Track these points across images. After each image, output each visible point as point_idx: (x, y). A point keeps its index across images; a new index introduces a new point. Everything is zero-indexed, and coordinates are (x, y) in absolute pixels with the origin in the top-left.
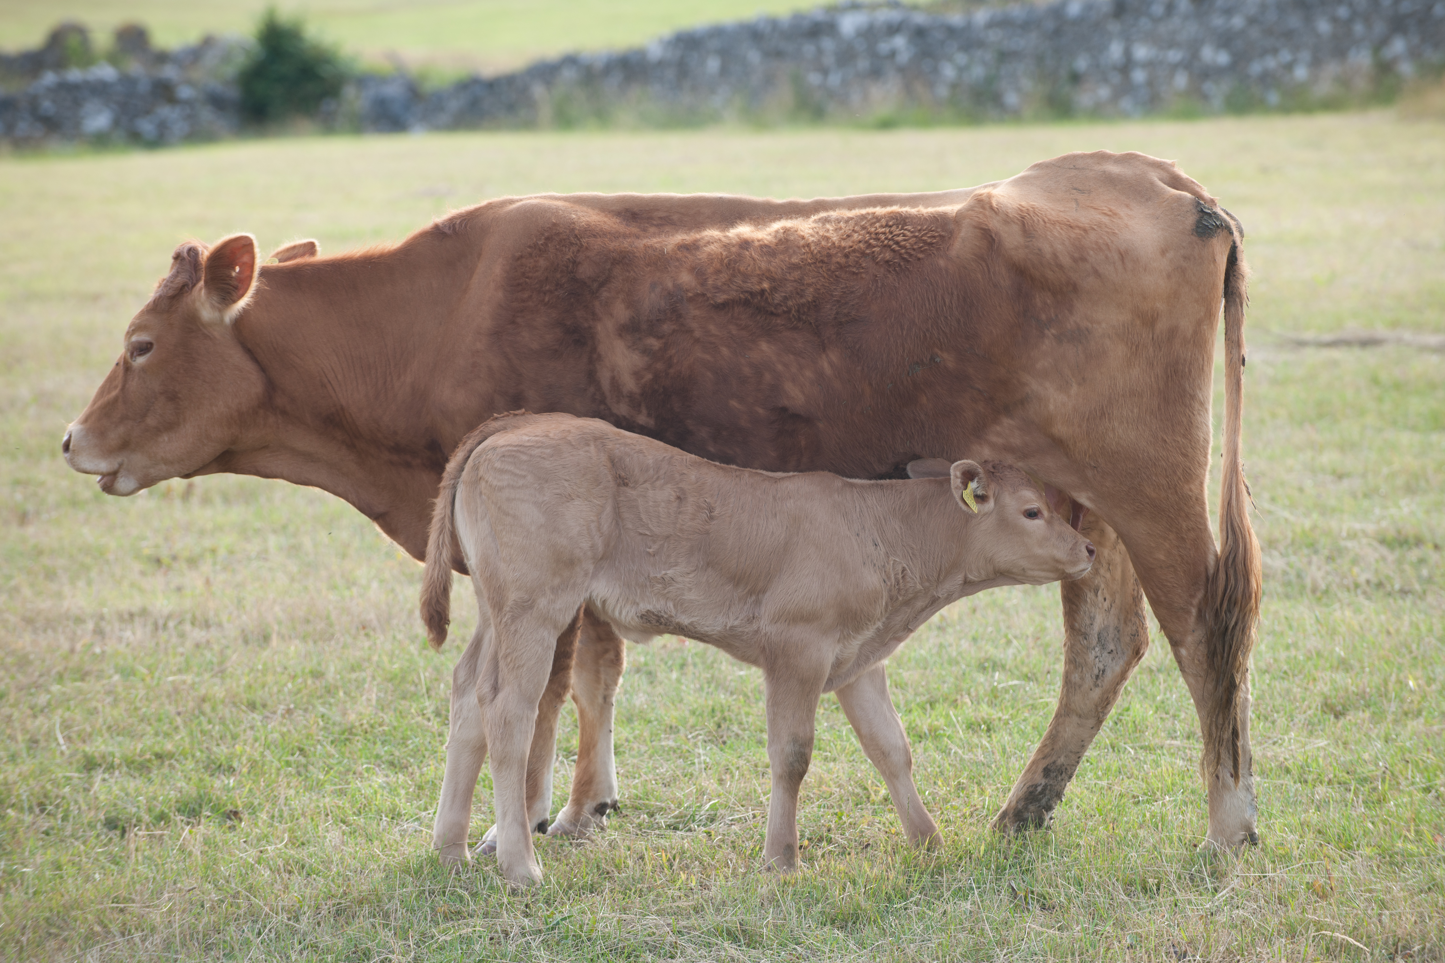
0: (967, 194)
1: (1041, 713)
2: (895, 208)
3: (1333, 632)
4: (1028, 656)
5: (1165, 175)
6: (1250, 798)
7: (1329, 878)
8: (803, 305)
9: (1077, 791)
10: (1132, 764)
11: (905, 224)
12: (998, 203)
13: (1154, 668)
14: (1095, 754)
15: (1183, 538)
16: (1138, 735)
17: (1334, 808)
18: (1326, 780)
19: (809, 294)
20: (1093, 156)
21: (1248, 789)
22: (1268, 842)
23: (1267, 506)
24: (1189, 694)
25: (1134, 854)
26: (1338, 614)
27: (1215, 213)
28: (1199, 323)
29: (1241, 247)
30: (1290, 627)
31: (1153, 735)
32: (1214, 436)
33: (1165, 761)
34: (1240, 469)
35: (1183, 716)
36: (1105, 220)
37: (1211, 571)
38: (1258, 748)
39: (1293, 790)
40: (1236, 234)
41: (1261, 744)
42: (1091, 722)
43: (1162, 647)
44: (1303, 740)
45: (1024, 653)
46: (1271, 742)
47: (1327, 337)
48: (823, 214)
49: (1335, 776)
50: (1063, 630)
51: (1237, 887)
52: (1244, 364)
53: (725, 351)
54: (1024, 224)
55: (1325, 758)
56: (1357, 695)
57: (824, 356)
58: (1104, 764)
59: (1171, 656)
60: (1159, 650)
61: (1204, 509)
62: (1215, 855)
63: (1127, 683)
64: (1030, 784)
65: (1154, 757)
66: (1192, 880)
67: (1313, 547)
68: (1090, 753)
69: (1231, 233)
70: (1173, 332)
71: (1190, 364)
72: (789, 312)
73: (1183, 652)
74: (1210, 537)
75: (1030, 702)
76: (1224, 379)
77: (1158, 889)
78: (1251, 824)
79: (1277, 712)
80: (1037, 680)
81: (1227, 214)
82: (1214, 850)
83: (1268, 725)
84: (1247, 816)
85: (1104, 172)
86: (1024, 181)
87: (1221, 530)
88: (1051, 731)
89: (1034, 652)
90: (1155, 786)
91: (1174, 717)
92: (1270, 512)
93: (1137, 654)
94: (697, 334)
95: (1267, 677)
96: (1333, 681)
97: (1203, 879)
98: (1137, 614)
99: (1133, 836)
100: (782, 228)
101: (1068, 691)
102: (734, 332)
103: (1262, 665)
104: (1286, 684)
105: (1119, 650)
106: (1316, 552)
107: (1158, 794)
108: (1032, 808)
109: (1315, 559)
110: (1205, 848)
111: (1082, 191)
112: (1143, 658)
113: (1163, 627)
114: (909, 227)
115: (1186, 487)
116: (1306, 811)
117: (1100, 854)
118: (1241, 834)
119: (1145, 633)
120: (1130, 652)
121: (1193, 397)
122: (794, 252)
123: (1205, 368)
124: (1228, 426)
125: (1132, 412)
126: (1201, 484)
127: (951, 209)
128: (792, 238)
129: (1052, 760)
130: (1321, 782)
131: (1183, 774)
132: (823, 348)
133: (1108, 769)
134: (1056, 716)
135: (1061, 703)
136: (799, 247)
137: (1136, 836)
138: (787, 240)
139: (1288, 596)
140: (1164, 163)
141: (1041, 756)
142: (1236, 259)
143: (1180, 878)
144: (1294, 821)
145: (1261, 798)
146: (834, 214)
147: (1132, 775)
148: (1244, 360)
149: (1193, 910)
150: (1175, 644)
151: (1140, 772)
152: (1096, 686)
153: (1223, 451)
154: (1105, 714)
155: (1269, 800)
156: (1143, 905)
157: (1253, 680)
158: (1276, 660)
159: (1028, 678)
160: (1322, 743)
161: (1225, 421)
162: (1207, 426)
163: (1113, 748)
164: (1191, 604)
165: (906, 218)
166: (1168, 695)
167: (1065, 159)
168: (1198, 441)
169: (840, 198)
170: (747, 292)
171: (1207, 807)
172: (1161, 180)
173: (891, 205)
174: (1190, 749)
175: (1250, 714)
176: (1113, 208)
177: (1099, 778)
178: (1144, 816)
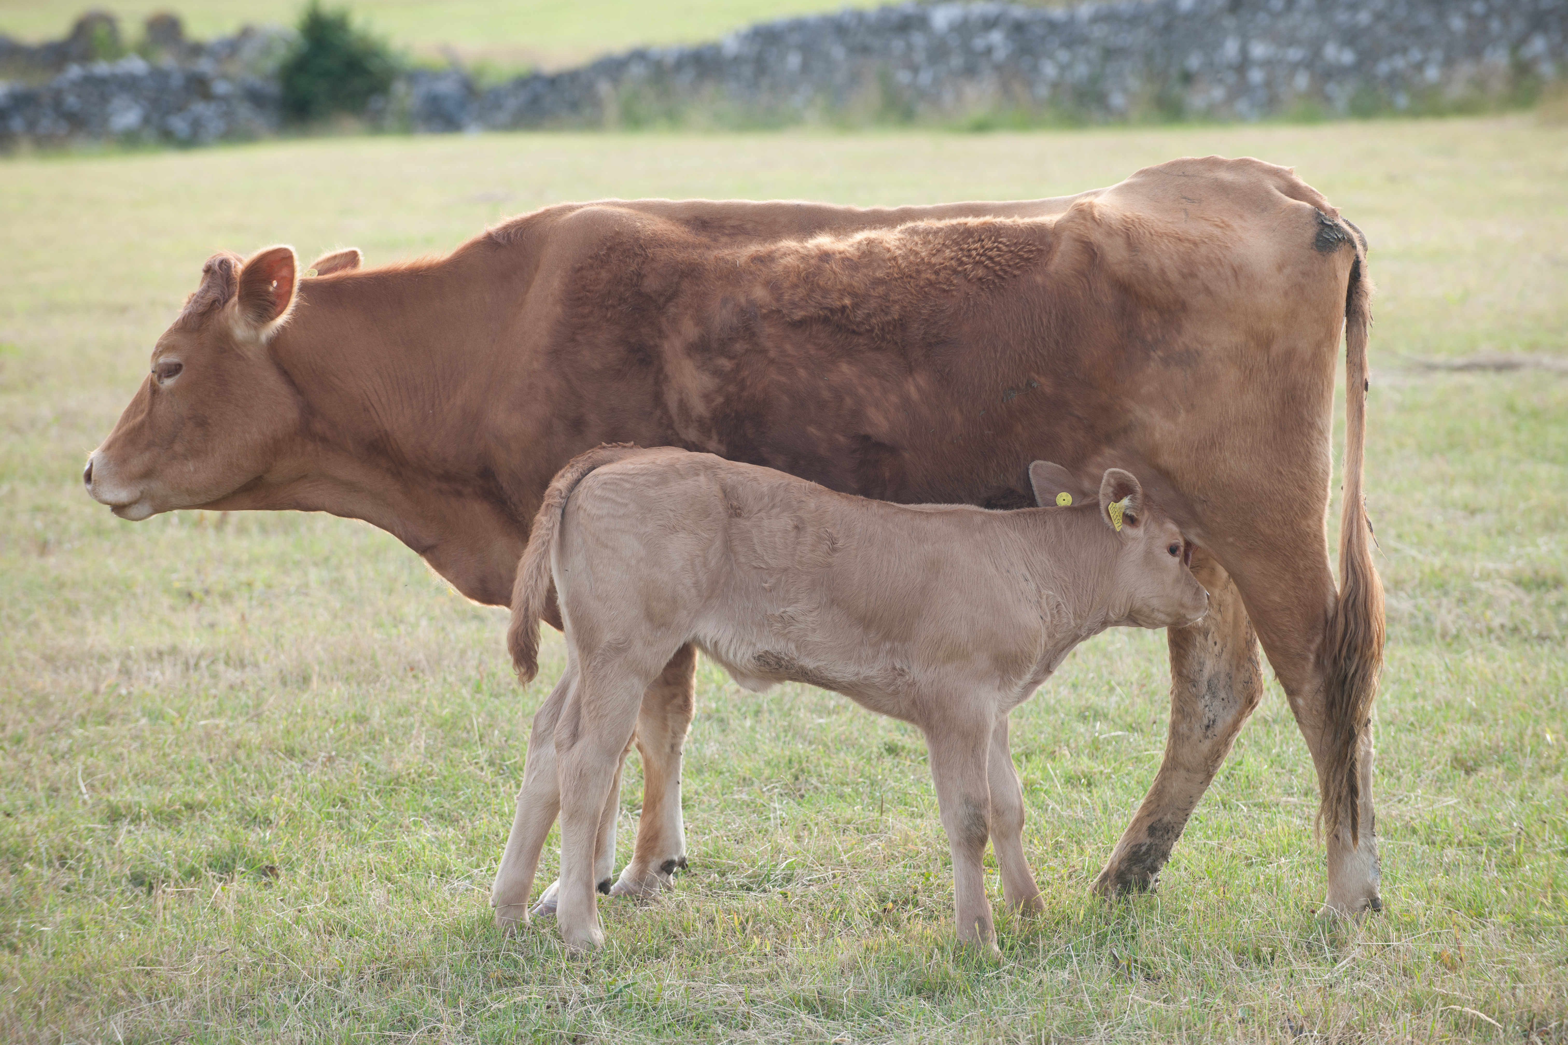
0: (1067, 202)
1: (1146, 767)
2: (988, 219)
3: (1464, 681)
4: (1133, 704)
5: (1282, 183)
6: (1373, 860)
7: (1459, 948)
8: (888, 323)
9: (1185, 851)
10: (1245, 823)
11: (999, 235)
12: (1101, 214)
13: (1269, 719)
14: (1205, 811)
15: (1300, 578)
16: (1251, 791)
17: (1465, 872)
18: (1456, 841)
19: (895, 312)
20: (1203, 162)
21: (1371, 850)
22: (1392, 908)
23: (1393, 543)
24: (1306, 748)
25: (1246, 920)
26: (1469, 661)
27: (1336, 225)
28: (1319, 345)
29: (1365, 261)
30: (1418, 675)
31: (1268, 791)
32: (1334, 468)
33: (1280, 820)
34: (1362, 503)
35: (1300, 770)
36: (1217, 232)
37: (1331, 614)
38: (1382, 806)
39: (1420, 852)
40: (1359, 247)
41: (1385, 801)
42: (1200, 777)
43: (1278, 696)
44: (1431, 797)
45: (1128, 702)
46: (1396, 799)
47: (1459, 361)
48: (910, 224)
49: (1466, 837)
50: (1170, 676)
51: (1359, 957)
52: (1366, 389)
53: (802, 373)
54: (1128, 237)
55: (1455, 817)
56: (1490, 749)
57: (910, 380)
58: (1214, 823)
59: (1287, 705)
60: (1275, 698)
61: (1323, 547)
62: (1335, 922)
63: (1239, 734)
64: (1133, 843)
65: (1268, 815)
66: (1309, 949)
67: (1443, 588)
68: (1199, 810)
69: (1354, 247)
70: (1290, 355)
71: (1309, 389)
72: (872, 330)
73: (1300, 701)
74: (1330, 577)
75: (1135, 755)
76: (1345, 405)
77: (1273, 959)
78: (1374, 888)
79: (1403, 767)
80: (1142, 731)
81: (1350, 225)
82: (1334, 916)
83: (1393, 781)
84: (1369, 880)
85: (1216, 180)
86: (1128, 189)
87: (1341, 570)
88: (1157, 786)
89: (1139, 701)
90: (1270, 846)
91: (1291, 771)
92: (1396, 550)
93: (1250, 703)
94: (772, 354)
95: (1392, 729)
96: (1464, 735)
97: (1321, 948)
98: (1250, 660)
99: (1246, 901)
100: (866, 239)
101: (1175, 742)
102: (812, 352)
103: (1387, 716)
104: (1412, 737)
105: (1231, 698)
106: (1446, 594)
107: (1273, 855)
108: (1135, 869)
109: (1445, 601)
110: (1324, 915)
111: (1192, 201)
112: (1257, 708)
113: (1278, 675)
114: (1004, 240)
115: (1304, 522)
116: (1434, 875)
117: (1210, 920)
118: (1362, 901)
119: (1259, 680)
120: (1243, 701)
121: (1312, 425)
122: (879, 265)
123: (1325, 394)
124: (1349, 456)
125: (1245, 442)
126: (1320, 519)
127: (1050, 219)
128: (877, 250)
129: (1157, 818)
130: (1450, 844)
131: (1300, 834)
132: (910, 370)
133: (1219, 828)
134: (1162, 770)
135: (1167, 755)
136: (884, 261)
137: (1248, 901)
138: (871, 253)
139: (1415, 642)
140: (1282, 170)
141: (1145, 813)
142: (1359, 275)
143: (1296, 946)
144: (1421, 885)
145: (1385, 860)
146: (922, 225)
147: (1245, 834)
148: (1367, 384)
149: (1310, 982)
150: (1292, 693)
151: (1253, 831)
152: (1206, 737)
153: (1344, 483)
154: (1215, 768)
155: (1393, 863)
156: (1256, 976)
157: (1377, 732)
158: (1401, 711)
159: (1132, 728)
160: (1452, 801)
161: (1346, 450)
162: (1327, 457)
163: (1224, 805)
164: (1309, 650)
165: (1000, 229)
166: (1285, 748)
167: (1173, 165)
168: (1317, 473)
169: (928, 206)
170: (826, 308)
171: (1326, 869)
172: (1278, 188)
173: (984, 215)
174: (1308, 807)
175: (1373, 768)
176: (1226, 219)
177: (1209, 838)
178: (1258, 879)
